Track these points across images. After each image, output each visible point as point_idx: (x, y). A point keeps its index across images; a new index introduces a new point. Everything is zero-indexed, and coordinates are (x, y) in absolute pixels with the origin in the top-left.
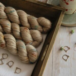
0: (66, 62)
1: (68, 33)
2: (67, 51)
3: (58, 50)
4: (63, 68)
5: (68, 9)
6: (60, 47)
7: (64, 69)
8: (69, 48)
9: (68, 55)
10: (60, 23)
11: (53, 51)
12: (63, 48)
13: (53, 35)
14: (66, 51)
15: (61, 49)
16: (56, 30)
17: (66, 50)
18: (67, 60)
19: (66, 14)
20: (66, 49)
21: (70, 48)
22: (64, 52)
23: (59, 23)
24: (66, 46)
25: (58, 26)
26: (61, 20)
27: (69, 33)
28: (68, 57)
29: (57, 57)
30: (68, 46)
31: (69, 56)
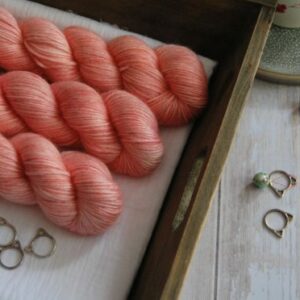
0: (281, 241)
1: (287, 113)
2: (282, 192)
3: (243, 186)
4: (266, 270)
5: (287, 4)
6: (252, 176)
7: (268, 273)
8: (291, 180)
9: (287, 210)
11: (220, 191)
12: (264, 177)
13: (226, 115)
14: (278, 194)
15: (255, 184)
16: (238, 89)
17: (278, 187)
18: (281, 232)
20: (279, 182)
21: (294, 180)
22: (271, 195)
23: (251, 59)
24: (276, 172)
25: (247, 72)
26: (260, 49)
27: (294, 113)
28: (287, 218)
29: (238, 218)
30: (288, 172)
31: (291, 216)
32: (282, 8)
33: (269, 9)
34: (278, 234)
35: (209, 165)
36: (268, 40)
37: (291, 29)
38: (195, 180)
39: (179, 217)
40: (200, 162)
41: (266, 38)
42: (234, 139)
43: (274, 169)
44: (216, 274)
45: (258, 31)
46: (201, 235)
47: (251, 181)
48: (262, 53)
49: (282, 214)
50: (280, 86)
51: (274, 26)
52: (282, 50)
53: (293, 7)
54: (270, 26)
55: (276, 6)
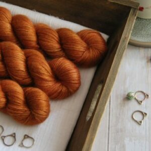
0: (141, 126)
1: (144, 62)
2: (142, 102)
3: (122, 98)
4: (133, 141)
5: (144, 7)
7: (135, 143)
8: (146, 96)
9: (144, 111)
10: (127, 36)
11: (110, 101)
12: (133, 94)
13: (113, 63)
14: (140, 103)
15: (128, 98)
16: (119, 50)
17: (139, 99)
18: (141, 122)
19: (141, 19)
20: (140, 97)
21: (148, 96)
22: (136, 103)
23: (126, 34)
24: (139, 92)
25: (124, 41)
26: (130, 30)
27: (148, 62)
28: (144, 114)
29: (119, 115)
30: (145, 92)
31: (146, 114)
32: (141, 9)
33: (135, 9)
34: (139, 123)
35: (104, 88)
36: (135, 25)
37: (146, 19)
38: (98, 96)
39: (90, 114)
40: (100, 87)
41: (134, 24)
42: (117, 75)
43: (137, 90)
44: (108, 143)
45: (129, 20)
46: (101, 124)
47: (126, 96)
48: (131, 31)
49: (142, 113)
50: (141, 48)
51: (138, 18)
52: (141, 30)
53: (147, 8)
54: (136, 18)
55: (138, 8)
